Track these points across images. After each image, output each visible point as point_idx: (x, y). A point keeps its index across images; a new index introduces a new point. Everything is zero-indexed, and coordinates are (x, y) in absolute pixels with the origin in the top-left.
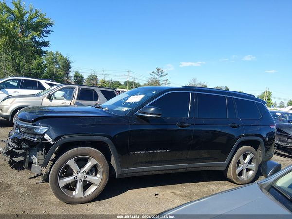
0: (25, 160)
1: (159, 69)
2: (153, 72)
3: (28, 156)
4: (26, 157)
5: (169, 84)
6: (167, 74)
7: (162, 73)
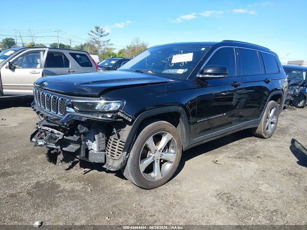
0: (80, 148)
1: (98, 28)
2: (92, 32)
3: (83, 143)
4: (81, 145)
5: (111, 45)
6: (108, 34)
7: (102, 33)
